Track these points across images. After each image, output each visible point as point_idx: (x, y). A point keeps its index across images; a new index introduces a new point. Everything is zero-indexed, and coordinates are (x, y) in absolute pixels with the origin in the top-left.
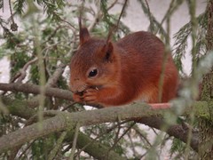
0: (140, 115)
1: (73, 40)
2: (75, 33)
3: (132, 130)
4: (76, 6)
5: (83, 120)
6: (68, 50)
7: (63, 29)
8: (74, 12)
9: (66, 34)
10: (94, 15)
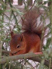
0: (31, 56)
1: (6, 34)
2: (7, 32)
3: (27, 63)
4: (7, 23)
5: (12, 59)
6: (5, 37)
7: (3, 31)
8: (6, 25)
9: (4, 32)
10: (13, 25)
